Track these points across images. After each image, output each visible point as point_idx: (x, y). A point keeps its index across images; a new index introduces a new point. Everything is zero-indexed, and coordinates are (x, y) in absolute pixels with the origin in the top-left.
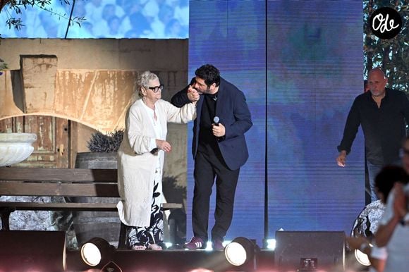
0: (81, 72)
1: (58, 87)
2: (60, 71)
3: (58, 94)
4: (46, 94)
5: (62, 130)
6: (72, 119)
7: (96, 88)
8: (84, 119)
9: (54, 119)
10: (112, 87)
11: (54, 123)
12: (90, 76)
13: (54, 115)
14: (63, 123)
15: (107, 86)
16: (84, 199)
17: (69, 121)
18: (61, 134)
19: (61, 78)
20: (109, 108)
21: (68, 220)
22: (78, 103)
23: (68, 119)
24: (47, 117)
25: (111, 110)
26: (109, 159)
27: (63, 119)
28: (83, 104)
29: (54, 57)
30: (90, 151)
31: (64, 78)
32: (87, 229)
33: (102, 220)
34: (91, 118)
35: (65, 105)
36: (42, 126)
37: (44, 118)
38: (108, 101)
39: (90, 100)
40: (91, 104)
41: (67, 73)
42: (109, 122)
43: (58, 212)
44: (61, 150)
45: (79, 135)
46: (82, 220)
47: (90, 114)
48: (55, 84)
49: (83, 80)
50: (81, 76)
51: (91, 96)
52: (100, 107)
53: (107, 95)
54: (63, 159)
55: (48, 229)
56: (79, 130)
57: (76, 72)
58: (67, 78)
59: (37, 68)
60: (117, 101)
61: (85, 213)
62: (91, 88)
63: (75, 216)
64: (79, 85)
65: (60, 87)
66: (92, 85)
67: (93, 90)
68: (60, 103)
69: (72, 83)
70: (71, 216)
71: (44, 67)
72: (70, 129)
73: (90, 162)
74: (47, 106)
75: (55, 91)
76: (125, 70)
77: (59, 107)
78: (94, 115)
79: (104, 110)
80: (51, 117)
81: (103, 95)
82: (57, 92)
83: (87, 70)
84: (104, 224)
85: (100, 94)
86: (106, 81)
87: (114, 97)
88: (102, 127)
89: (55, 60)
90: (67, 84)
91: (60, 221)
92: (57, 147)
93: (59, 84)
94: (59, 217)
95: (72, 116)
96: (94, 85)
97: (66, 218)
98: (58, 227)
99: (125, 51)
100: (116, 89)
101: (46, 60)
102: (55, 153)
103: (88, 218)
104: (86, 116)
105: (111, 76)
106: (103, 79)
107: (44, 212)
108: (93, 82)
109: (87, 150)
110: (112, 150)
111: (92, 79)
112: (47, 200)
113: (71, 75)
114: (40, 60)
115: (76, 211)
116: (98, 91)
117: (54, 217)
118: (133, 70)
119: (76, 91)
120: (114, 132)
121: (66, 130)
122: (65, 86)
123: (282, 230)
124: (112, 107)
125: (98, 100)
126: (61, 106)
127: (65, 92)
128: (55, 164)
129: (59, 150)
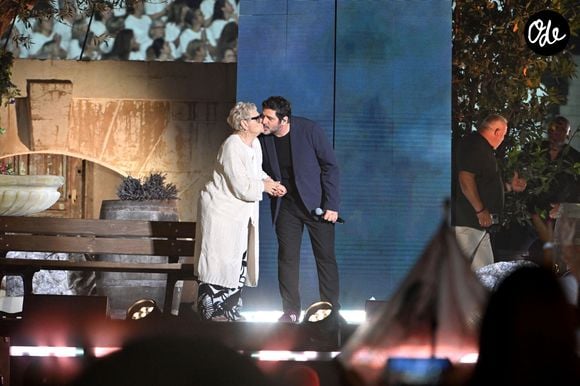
0: (101, 102)
1: (72, 119)
2: (76, 100)
3: (72, 129)
4: (57, 127)
5: (74, 172)
6: (88, 159)
7: (118, 122)
8: (104, 160)
9: (65, 158)
10: (139, 121)
11: (65, 163)
12: (112, 107)
13: (66, 153)
14: (76, 164)
15: (133, 120)
16: (110, 256)
17: (84, 161)
18: (74, 177)
19: (76, 109)
20: (134, 146)
21: (88, 282)
22: (96, 144)
23: (83, 158)
24: (56, 155)
25: (137, 149)
26: (142, 209)
27: (76, 158)
28: (103, 141)
29: (68, 82)
30: (117, 198)
31: (80, 110)
32: (114, 294)
33: (133, 283)
34: (112, 159)
35: (80, 141)
36: (50, 167)
37: (54, 156)
38: (134, 137)
39: (111, 136)
40: (112, 142)
41: (84, 102)
42: (134, 163)
43: (77, 273)
44: (74, 197)
45: (96, 179)
46: (108, 283)
47: (111, 153)
48: (69, 115)
49: (103, 111)
50: (100, 106)
51: (112, 132)
52: (124, 145)
53: (133, 130)
54: (76, 208)
55: (64, 293)
56: (96, 172)
57: (94, 101)
58: (84, 108)
59: (48, 96)
60: (144, 138)
61: (112, 274)
62: (112, 123)
63: (99, 277)
64: (98, 116)
65: (75, 120)
66: (113, 118)
67: (115, 124)
68: (75, 138)
69: (90, 116)
70: (92, 278)
71: (55, 95)
72: (84, 170)
73: (119, 212)
74: (59, 143)
75: (69, 124)
76: (154, 100)
77: (74, 144)
78: (116, 154)
79: (128, 149)
80: (62, 156)
81: (128, 129)
82: (72, 125)
83: (108, 100)
84: (135, 288)
85: (123, 128)
86: (131, 113)
87: (141, 130)
88: (125, 169)
89: (69, 86)
90: (83, 115)
91: (80, 284)
92: (68, 194)
93: (74, 116)
94: (78, 279)
95: (89, 155)
96: (116, 119)
97: (86, 280)
98: (77, 291)
99: (156, 77)
100: (144, 123)
101: (59, 87)
102: (66, 200)
103: (115, 281)
104: (106, 156)
105: (138, 107)
106: (128, 110)
107: (59, 272)
108: (115, 114)
110: (146, 198)
111: (114, 110)
112: (63, 257)
113: (88, 105)
114: (51, 86)
115: (101, 271)
116: (121, 125)
117: (72, 278)
118: (164, 100)
119: (95, 125)
120: (149, 176)
121: (79, 172)
122: (81, 119)
123: (373, 299)
124: (137, 145)
125: (121, 136)
126: (76, 143)
127: (81, 125)
128: (66, 214)
129: (70, 197)
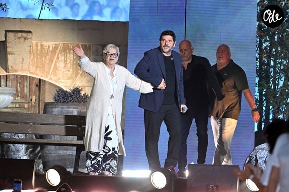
0: (50, 44)
1: (32, 54)
2: (34, 43)
3: (32, 60)
4: (23, 59)
5: (34, 86)
6: (42, 78)
7: (60, 56)
8: (51, 78)
9: (29, 77)
10: (72, 56)
11: (29, 80)
12: (56, 47)
13: (29, 74)
14: (35, 81)
15: (68, 55)
16: (49, 136)
17: (40, 79)
18: (34, 89)
19: (35, 48)
20: (69, 71)
22: (46, 69)
23: (39, 77)
24: (24, 76)
25: (71, 72)
26: (68, 108)
27: (35, 78)
28: (50, 67)
29: (30, 32)
30: (54, 102)
31: (37, 48)
32: (51, 159)
33: (62, 152)
34: (54, 78)
35: (37, 67)
36: (20, 82)
37: (22, 76)
38: (69, 65)
39: (55, 64)
40: (56, 68)
41: (39, 44)
42: (69, 81)
43: (30, 146)
44: (34, 101)
45: (47, 90)
46: (47, 152)
47: (55, 75)
48: (30, 52)
49: (51, 49)
50: (49, 47)
51: (56, 62)
52: (63, 70)
53: (68, 62)
54: (35, 107)
55: (22, 158)
56: (47, 86)
57: (45, 44)
58: (39, 48)
59: (18, 40)
60: (75, 66)
61: (49, 147)
62: (56, 56)
63: (42, 148)
64: (48, 53)
65: (34, 54)
66: (57, 54)
67: (58, 57)
68: (33, 66)
69: (43, 52)
70: (39, 149)
71: (22, 40)
72: (40, 85)
73: (54, 110)
74: (24, 68)
75: (30, 58)
76: (81, 44)
77: (33, 69)
78: (58, 75)
79: (65, 72)
80: (27, 76)
81: (65, 61)
82: (32, 58)
83: (54, 43)
84: (63, 155)
85: (63, 60)
86: (67, 51)
87: (73, 62)
88: (64, 84)
89: (31, 34)
90: (39, 52)
91: (31, 152)
92: (31, 98)
93: (33, 52)
94: (31, 150)
95: (42, 76)
96: (58, 54)
97: (36, 150)
98: (30, 156)
99: (83, 29)
100: (75, 57)
101: (24, 35)
102: (29, 102)
103: (52, 151)
104: (52, 76)
105: (71, 47)
106: (65, 49)
107: (20, 145)
108: (58, 51)
109: (53, 101)
110: (70, 101)
111: (57, 49)
112: (22, 136)
113: (42, 46)
114: (20, 34)
115: (43, 145)
116: (62, 58)
117: (27, 149)
118: (87, 44)
119: (45, 57)
120: (72, 89)
121: (37, 85)
122: (37, 54)
123: (193, 163)
124: (71, 70)
125: (61, 65)
126: (34, 68)
127: (37, 59)
128: (29, 111)
129: (31, 100)
